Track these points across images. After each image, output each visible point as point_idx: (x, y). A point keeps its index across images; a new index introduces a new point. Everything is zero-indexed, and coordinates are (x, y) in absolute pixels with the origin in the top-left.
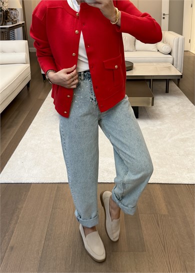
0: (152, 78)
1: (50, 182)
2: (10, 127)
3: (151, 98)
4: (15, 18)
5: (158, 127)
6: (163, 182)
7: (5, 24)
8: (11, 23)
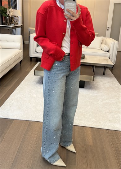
0: (95, 65)
1: (25, 120)
2: (6, 86)
3: (93, 77)
4: (17, 22)
5: (95, 95)
6: (93, 127)
7: (10, 25)
8: (14, 24)
